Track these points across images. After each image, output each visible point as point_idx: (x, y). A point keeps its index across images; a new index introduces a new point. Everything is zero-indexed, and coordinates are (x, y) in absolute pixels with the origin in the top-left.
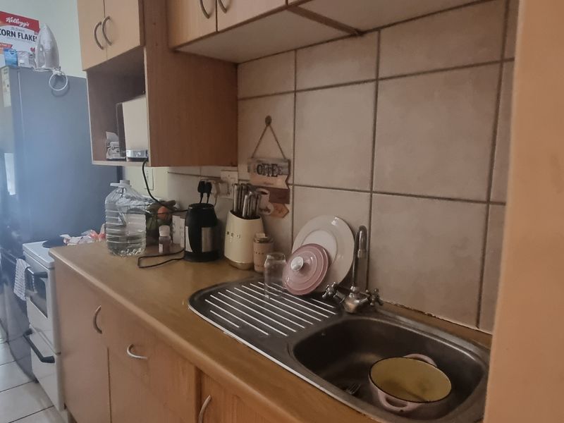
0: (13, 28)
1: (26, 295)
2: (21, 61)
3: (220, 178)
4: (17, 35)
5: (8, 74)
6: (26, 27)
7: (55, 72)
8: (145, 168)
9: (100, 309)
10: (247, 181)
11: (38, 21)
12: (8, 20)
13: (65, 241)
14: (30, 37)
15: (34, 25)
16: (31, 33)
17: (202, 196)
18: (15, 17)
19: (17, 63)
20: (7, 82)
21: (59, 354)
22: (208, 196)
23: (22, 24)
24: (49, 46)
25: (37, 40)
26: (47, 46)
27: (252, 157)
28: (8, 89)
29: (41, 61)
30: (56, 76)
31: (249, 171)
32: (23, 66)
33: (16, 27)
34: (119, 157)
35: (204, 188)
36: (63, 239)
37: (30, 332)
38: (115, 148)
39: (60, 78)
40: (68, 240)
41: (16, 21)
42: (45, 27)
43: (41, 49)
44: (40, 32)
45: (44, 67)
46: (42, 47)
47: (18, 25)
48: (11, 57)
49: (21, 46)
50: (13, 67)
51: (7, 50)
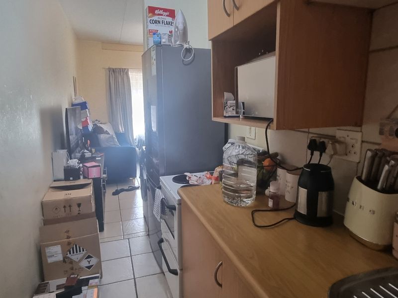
0: (159, 18)
1: (161, 218)
2: (163, 40)
3: (335, 137)
4: (161, 23)
5: (155, 52)
6: (167, 16)
7: (186, 46)
8: (268, 130)
9: (222, 264)
10: (379, 144)
11: (174, 10)
12: (157, 12)
13: (187, 178)
14: (169, 23)
15: (172, 13)
16: (169, 19)
17: (312, 154)
18: (160, 9)
19: (160, 43)
20: (154, 57)
21: (181, 270)
22: (321, 155)
23: (164, 13)
24: (182, 25)
25: (174, 25)
26: (181, 27)
27: (389, 118)
28: (155, 62)
29: (176, 39)
30: (186, 49)
31: (381, 133)
32: (164, 43)
33: (160, 16)
34: (235, 114)
35: (315, 146)
36: (186, 176)
37: (161, 241)
38: (231, 106)
39: (189, 50)
40: (190, 178)
41: (161, 12)
42: (180, 12)
43: (176, 30)
44: (176, 18)
45: (178, 43)
46: (177, 28)
47: (162, 15)
48: (157, 39)
49: (163, 30)
50: (158, 45)
51: (154, 34)
